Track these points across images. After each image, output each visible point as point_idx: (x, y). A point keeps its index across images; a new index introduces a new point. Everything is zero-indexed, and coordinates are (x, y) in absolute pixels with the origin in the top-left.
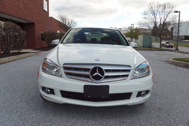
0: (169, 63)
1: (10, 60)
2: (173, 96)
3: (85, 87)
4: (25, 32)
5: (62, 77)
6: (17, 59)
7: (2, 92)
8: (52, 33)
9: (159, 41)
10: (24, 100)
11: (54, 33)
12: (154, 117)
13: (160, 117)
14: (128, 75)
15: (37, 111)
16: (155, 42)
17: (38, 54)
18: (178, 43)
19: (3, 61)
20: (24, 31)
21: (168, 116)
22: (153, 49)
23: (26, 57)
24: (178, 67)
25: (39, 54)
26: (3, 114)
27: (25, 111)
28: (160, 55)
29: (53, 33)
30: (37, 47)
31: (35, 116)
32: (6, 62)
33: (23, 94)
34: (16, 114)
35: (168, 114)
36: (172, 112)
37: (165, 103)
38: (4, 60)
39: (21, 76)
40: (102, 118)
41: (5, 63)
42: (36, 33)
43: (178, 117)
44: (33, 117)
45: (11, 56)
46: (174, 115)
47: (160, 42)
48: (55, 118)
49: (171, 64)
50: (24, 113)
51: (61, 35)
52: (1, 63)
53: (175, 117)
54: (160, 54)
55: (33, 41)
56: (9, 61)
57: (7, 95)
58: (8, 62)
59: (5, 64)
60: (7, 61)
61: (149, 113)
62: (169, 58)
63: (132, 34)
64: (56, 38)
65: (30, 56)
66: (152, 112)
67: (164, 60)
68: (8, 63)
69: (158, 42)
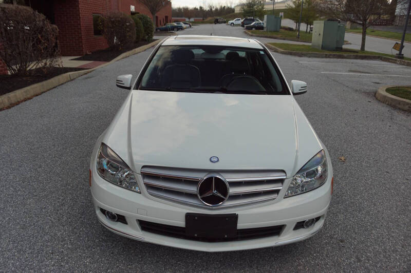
0: (377, 99)
1: (29, 96)
2: (375, 205)
3: (189, 217)
4: (56, 26)
5: (140, 193)
6: (42, 90)
7: (19, 195)
8: (117, 19)
9: (361, 29)
10: (65, 218)
11: (121, 18)
12: (327, 264)
13: (339, 264)
14: (279, 190)
15: (93, 250)
16: (352, 30)
17: (88, 72)
18: (406, 35)
19: (13, 100)
20: (54, 26)
21: (358, 262)
22: (345, 54)
23: (62, 84)
24: (396, 113)
25: (91, 72)
26: (27, 257)
27: (69, 248)
28: (359, 74)
29: (119, 19)
30: (86, 52)
31: (90, 263)
32: (19, 100)
33: (63, 200)
34: (52, 258)
35: (357, 257)
36: (367, 250)
37: (354, 226)
38: (16, 96)
39: (54, 145)
40: (222, 267)
41: (18, 103)
42: (81, 19)
43: (376, 266)
44: (85, 266)
45: (29, 85)
46: (369, 260)
47: (362, 31)
48: (130, 268)
49: (382, 104)
50: (67, 255)
51: (138, 19)
52: (11, 105)
53: (371, 265)
54: (361, 71)
55: (77, 39)
56: (25, 97)
57: (30, 204)
58: (25, 101)
59: (18, 106)
60: (22, 99)
61: (318, 252)
62: (378, 83)
63: (299, 12)
64: (128, 29)
65: (72, 78)
66: (325, 253)
67: (367, 88)
68: (24, 103)
69: (360, 32)
